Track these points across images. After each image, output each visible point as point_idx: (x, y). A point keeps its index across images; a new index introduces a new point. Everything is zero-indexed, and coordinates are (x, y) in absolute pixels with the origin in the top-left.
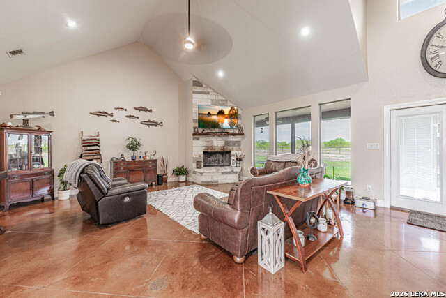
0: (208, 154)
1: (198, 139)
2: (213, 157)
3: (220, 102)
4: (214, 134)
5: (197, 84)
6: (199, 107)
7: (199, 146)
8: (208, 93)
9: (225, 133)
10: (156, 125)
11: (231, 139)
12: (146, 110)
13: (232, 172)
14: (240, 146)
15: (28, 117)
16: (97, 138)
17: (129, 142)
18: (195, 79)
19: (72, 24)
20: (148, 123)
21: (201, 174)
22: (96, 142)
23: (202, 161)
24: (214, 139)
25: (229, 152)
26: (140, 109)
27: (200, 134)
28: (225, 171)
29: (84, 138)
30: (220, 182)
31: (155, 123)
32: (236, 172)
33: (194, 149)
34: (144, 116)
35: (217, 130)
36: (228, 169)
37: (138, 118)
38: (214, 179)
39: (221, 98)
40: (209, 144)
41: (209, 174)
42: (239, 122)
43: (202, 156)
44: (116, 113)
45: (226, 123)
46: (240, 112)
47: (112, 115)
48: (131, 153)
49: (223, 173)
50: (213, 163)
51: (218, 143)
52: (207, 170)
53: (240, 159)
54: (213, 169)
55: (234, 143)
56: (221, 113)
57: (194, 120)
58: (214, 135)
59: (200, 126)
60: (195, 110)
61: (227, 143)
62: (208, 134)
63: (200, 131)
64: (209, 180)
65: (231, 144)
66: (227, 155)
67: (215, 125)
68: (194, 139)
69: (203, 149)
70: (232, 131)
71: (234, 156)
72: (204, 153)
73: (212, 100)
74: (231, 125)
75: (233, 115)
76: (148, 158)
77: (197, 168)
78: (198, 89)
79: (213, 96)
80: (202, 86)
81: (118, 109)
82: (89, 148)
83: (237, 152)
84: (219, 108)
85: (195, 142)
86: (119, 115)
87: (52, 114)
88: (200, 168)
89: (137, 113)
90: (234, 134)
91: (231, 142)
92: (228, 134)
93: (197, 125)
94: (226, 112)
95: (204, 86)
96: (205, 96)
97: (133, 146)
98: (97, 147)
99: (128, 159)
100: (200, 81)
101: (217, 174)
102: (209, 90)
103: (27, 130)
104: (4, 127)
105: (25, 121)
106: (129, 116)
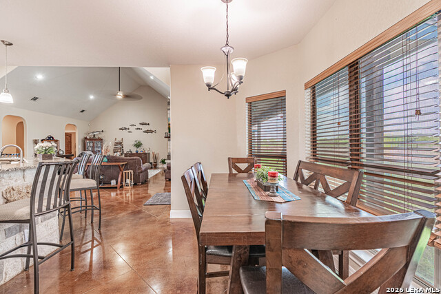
12: (146, 124)
16: (122, 141)
17: (136, 143)
19: (92, 97)
20: (147, 132)
22: (120, 143)
26: (143, 124)
29: (116, 141)
31: (152, 132)
34: (145, 128)
37: (141, 129)
44: (130, 127)
47: (128, 129)
76: (145, 152)
81: (132, 125)
82: (117, 146)
86: (132, 129)
87: (103, 131)
89: (141, 126)
99: (134, 152)
103: (93, 139)
104: (86, 138)
105: (94, 135)
106: (137, 129)
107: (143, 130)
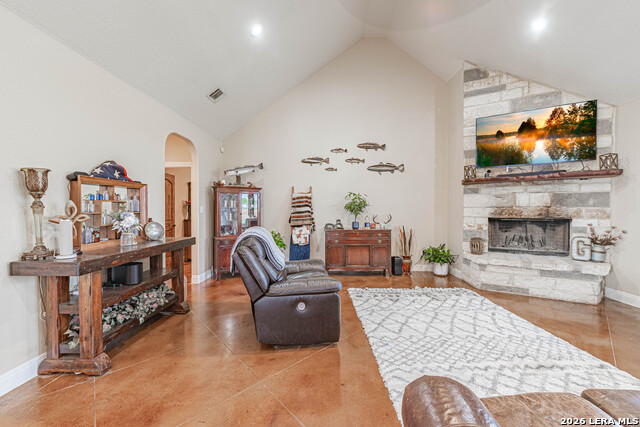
0: (501, 223)
1: (476, 191)
2: (517, 232)
3: (537, 101)
4: (518, 179)
5: (475, 75)
6: (479, 123)
7: (478, 208)
8: (503, 88)
9: (550, 174)
10: (392, 171)
11: (573, 187)
12: (375, 147)
13: (576, 274)
14: (607, 205)
16: (309, 195)
17: (350, 200)
18: (469, 67)
19: (257, 30)
20: (379, 168)
21: (482, 267)
22: (307, 202)
23: (487, 238)
24: (517, 189)
25: (567, 221)
26: (366, 146)
27: (479, 181)
28: (550, 268)
29: (295, 196)
30: (533, 292)
31: (392, 168)
32: (592, 277)
33: (467, 212)
34: (373, 157)
36: (562, 264)
37: (363, 161)
38: (517, 284)
39: (537, 90)
40: (504, 203)
41: (502, 270)
42: (603, 141)
43: (486, 228)
44: (334, 157)
46: (606, 115)
47: (327, 161)
48: (352, 217)
49: (543, 273)
50: (515, 245)
51: (529, 200)
52: (497, 259)
53: (607, 242)
54: (514, 260)
55: (582, 200)
57: (467, 154)
58: (518, 182)
59: (481, 163)
60: (469, 131)
61: (559, 199)
62: (499, 180)
63: (481, 173)
64: (503, 284)
65: (573, 200)
66: (560, 229)
68: (465, 192)
69: (488, 213)
70: (577, 168)
71: (583, 230)
72: (490, 220)
73: (514, 102)
76: (378, 227)
77: (473, 252)
78: (476, 85)
79: (515, 92)
80: (485, 75)
81: (336, 151)
82: (298, 209)
83: (594, 222)
86: (337, 160)
88: (480, 252)
89: (362, 154)
91: (570, 195)
92: (562, 176)
93: (473, 162)
95: (491, 74)
96: (495, 96)
97: (356, 207)
98: (308, 209)
99: (347, 226)
100: (482, 68)
101: (524, 272)
102: (505, 80)
103: (237, 188)
104: (218, 185)
105: (238, 178)
106: (351, 160)
107: (369, 163)
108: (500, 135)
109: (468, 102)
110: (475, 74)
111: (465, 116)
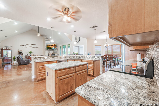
4: (50, 50)
6: (47, 44)
9: (53, 50)
11: (55, 51)
12: (34, 45)
15: (7, 47)
17: (30, 52)
19: (16, 32)
20: (34, 47)
22: (22, 52)
25: (55, 54)
26: (32, 44)
29: (19, 51)
33: (46, 53)
34: (34, 46)
35: (51, 49)
42: (57, 47)
44: (26, 45)
45: (53, 48)
46: (57, 45)
47: (25, 46)
48: (30, 54)
51: (52, 52)
55: (56, 52)
56: (52, 45)
57: (46, 47)
60: (46, 44)
61: (54, 52)
62: (49, 50)
63: (47, 49)
67: (51, 48)
69: (48, 53)
70: (55, 49)
74: (54, 48)
75: (55, 46)
76: (34, 55)
78: (47, 40)
81: (27, 45)
82: (20, 53)
84: (51, 44)
85: (46, 52)
87: (12, 46)
89: (32, 45)
90: (55, 50)
92: (54, 50)
94: (53, 45)
96: (49, 41)
97: (31, 53)
103: (6, 50)
105: (7, 48)
106: (30, 46)
108: (49, 46)
109: (46, 41)
110: (47, 39)
111: (46, 43)
